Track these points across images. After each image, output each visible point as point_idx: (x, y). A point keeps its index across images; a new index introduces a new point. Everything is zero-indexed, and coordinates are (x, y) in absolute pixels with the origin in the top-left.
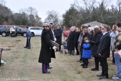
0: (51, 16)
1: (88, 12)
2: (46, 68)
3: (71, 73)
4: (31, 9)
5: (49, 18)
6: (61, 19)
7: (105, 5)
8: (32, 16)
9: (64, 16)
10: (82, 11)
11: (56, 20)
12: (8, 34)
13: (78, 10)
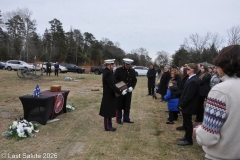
0: (161, 56)
1: (198, 53)
4: (142, 50)
5: (159, 59)
7: (216, 46)
8: (143, 57)
9: (173, 57)
10: (192, 52)
11: (166, 61)
13: (188, 51)
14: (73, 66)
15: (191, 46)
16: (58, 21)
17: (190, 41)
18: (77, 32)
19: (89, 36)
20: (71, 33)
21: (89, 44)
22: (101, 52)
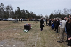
0: (46, 16)
1: (56, 15)
2: (42, 29)
3: (48, 31)
4: (41, 14)
5: (45, 17)
6: (49, 17)
7: (61, 13)
8: (41, 16)
9: (49, 16)
10: (54, 15)
12: (35, 21)
13: (53, 14)
14: (24, 19)
15: (54, 13)
16: (19, 8)
17: (54, 12)
18: (24, 10)
19: (27, 11)
20: (22, 11)
21: (27, 13)
22: (30, 15)
